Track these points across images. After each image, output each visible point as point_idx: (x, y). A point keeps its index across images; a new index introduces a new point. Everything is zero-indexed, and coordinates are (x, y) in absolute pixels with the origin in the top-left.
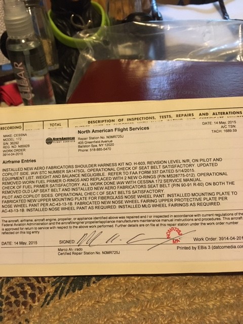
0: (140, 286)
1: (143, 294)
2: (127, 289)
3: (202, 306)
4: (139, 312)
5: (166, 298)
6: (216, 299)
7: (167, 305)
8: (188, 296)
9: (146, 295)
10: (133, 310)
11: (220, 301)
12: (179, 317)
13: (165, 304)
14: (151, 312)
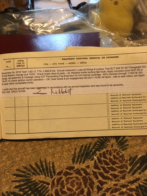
0: (9, 146)
1: (10, 150)
2: (2, 149)
3: (38, 149)
4: (7, 158)
5: (20, 149)
6: (45, 145)
7: (21, 152)
8: (32, 146)
9: (11, 150)
10: (4, 157)
11: (47, 146)
12: (26, 156)
13: (20, 152)
14: (13, 157)
